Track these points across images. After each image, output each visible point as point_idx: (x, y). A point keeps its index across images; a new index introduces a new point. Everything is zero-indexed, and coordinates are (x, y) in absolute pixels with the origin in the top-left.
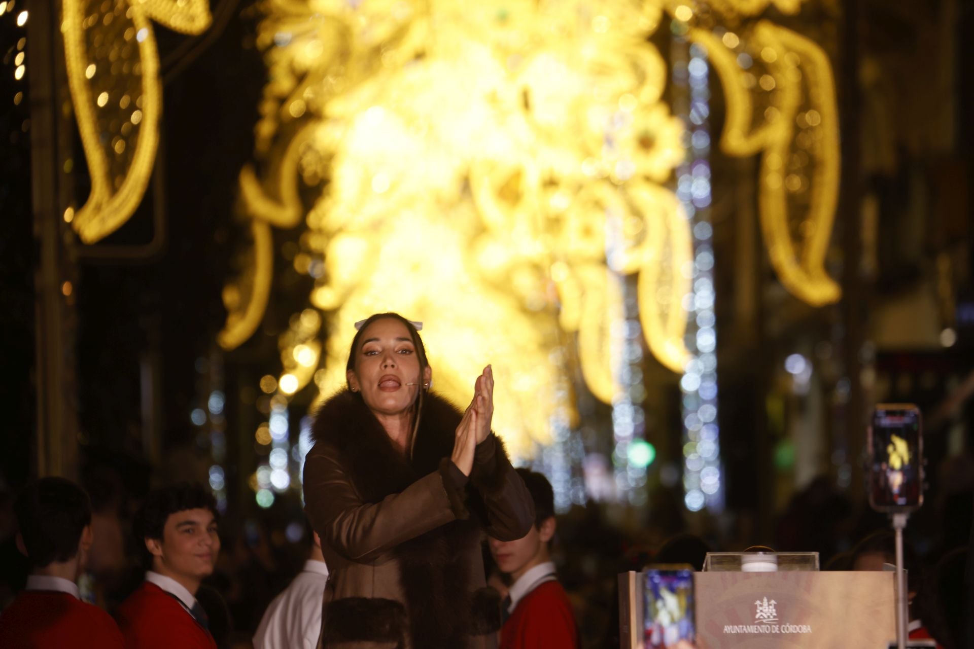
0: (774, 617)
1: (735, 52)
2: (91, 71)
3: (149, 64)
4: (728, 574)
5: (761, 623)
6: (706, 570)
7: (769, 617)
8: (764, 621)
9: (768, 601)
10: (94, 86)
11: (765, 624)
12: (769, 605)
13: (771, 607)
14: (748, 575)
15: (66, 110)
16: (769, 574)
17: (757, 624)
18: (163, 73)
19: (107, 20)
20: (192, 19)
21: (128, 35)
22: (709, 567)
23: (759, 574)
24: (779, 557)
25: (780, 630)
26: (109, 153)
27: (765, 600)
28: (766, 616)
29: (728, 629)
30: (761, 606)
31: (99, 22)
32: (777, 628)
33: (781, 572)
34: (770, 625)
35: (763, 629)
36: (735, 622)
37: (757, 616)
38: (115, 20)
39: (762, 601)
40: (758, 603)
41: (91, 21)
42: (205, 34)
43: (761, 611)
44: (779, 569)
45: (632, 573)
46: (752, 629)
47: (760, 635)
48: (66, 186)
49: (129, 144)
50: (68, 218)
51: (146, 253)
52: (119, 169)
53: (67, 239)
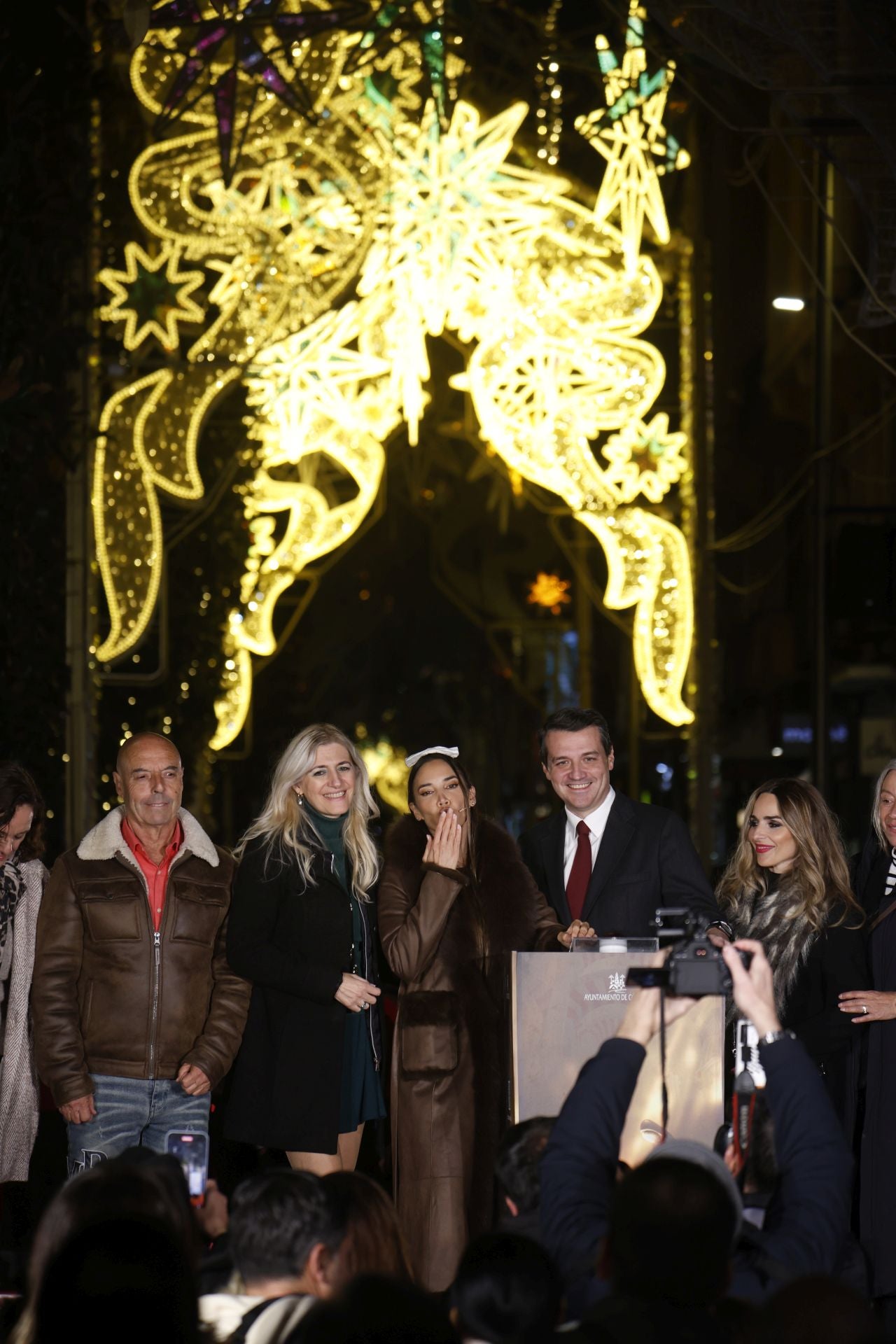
0: (623, 988)
1: (613, 530)
2: (112, 539)
3: (157, 534)
4: (589, 954)
5: (613, 993)
6: (572, 951)
7: (619, 988)
8: (616, 991)
9: (619, 975)
10: (112, 547)
11: (617, 993)
12: (620, 979)
13: (621, 980)
14: (605, 955)
15: (93, 567)
16: (621, 954)
17: (610, 993)
18: (166, 542)
21: (143, 511)
22: (575, 948)
23: (612, 955)
24: (628, 942)
25: (628, 998)
26: (124, 601)
27: (617, 975)
28: (617, 988)
29: (587, 997)
30: (614, 979)
32: (625, 996)
33: (630, 954)
34: (620, 994)
35: (614, 997)
36: (592, 992)
37: (610, 987)
39: (614, 976)
40: (611, 977)
41: (114, 500)
43: (613, 983)
44: (628, 951)
45: (514, 953)
46: (606, 997)
47: (612, 1002)
48: (91, 625)
49: (141, 593)
50: (92, 650)
51: (152, 677)
52: (132, 614)
53: (92, 666)
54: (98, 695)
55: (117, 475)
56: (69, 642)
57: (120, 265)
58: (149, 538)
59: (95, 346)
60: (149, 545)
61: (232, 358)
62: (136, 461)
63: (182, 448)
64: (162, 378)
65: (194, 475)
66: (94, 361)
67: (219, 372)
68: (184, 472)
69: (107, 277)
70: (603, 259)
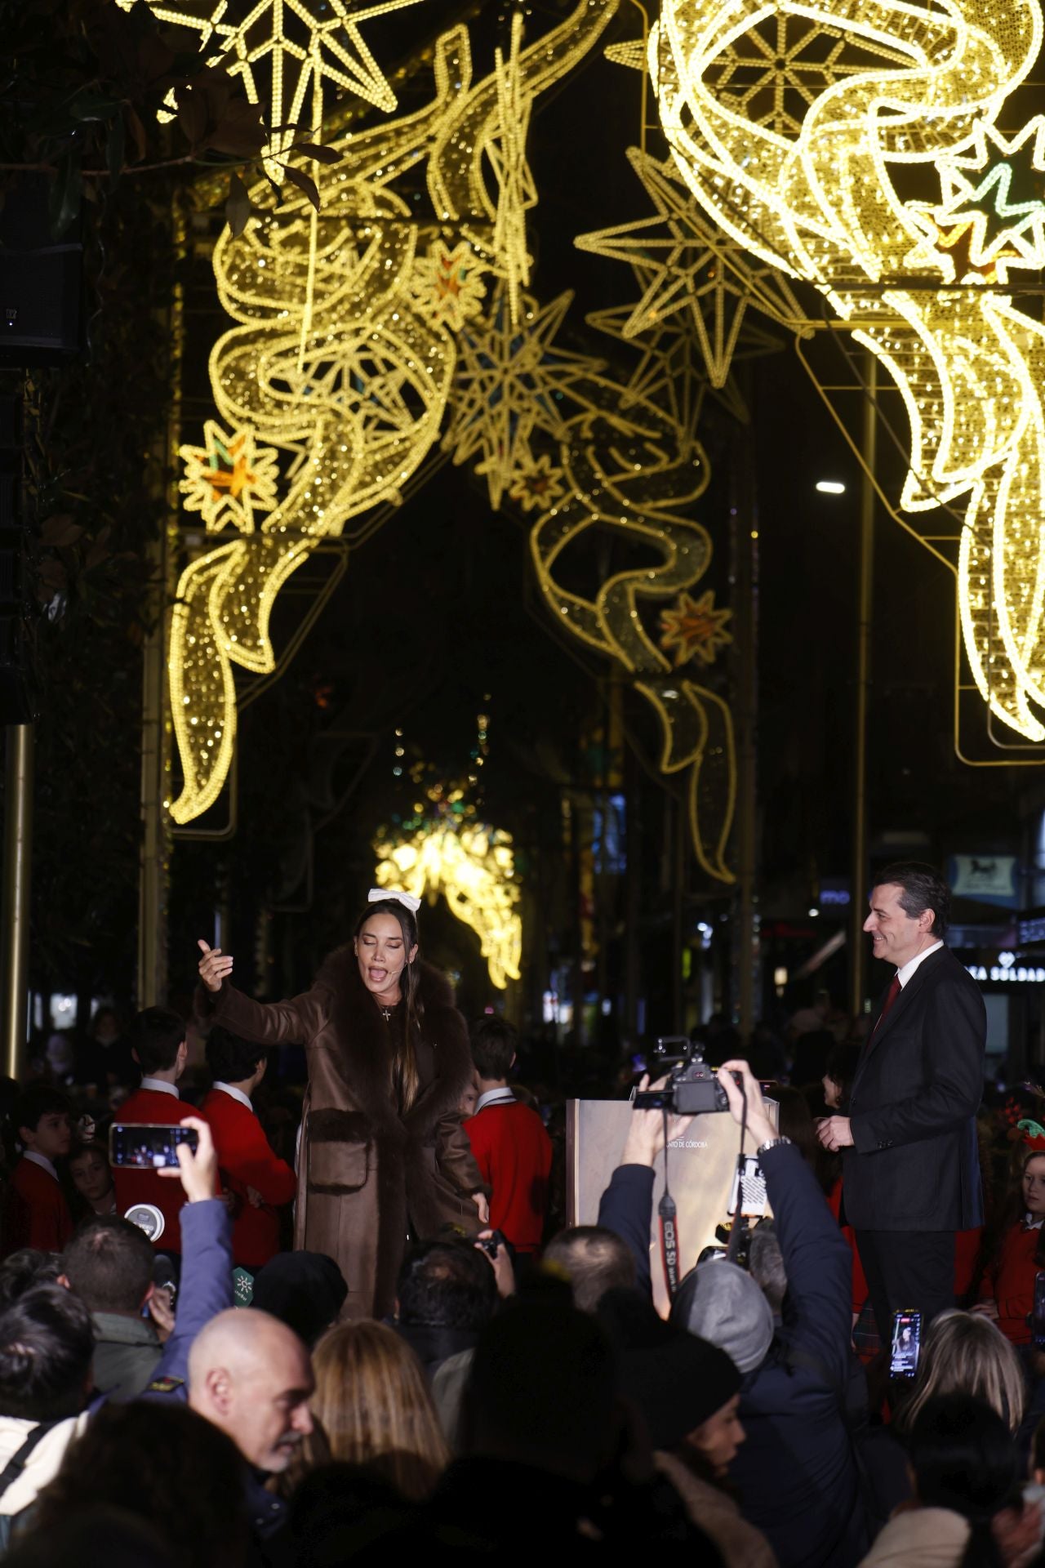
2: (187, 700)
3: (230, 697)
10: (188, 709)
15: (168, 726)
18: (237, 704)
19: (201, 663)
20: (262, 664)
21: (216, 674)
26: (198, 760)
31: (196, 664)
38: (207, 662)
41: (190, 664)
42: (272, 675)
45: (577, 1101)
48: (167, 782)
49: (213, 753)
50: (166, 804)
51: (222, 833)
52: (205, 771)
53: (165, 821)
54: (170, 848)
55: (192, 640)
56: (143, 799)
57: (200, 441)
58: (221, 700)
59: (173, 518)
60: (221, 706)
61: (303, 530)
62: (210, 627)
63: (254, 614)
64: (237, 548)
65: (264, 641)
66: (172, 532)
67: (291, 544)
68: (257, 637)
69: (186, 452)
70: (654, 441)
